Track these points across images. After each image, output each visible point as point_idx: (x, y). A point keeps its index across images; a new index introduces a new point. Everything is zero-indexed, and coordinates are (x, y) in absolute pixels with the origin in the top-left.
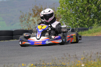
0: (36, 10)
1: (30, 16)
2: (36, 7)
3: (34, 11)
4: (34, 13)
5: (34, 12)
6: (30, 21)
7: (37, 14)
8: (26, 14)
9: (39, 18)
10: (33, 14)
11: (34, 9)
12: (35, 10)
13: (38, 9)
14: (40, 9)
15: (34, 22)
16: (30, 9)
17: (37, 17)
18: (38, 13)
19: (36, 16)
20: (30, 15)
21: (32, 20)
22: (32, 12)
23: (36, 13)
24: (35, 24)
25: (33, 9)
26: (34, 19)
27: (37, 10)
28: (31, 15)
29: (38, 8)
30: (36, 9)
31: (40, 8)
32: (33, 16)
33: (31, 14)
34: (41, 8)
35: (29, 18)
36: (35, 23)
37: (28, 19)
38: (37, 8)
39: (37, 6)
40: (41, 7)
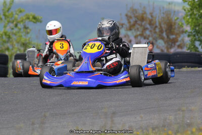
0: (133, 16)
2: (134, 11)
3: (128, 18)
4: (129, 22)
5: (128, 20)
7: (134, 25)
9: (138, 33)
10: (128, 25)
11: (129, 14)
12: (131, 17)
13: (137, 15)
16: (121, 14)
17: (135, 30)
18: (136, 22)
19: (132, 28)
22: (125, 21)
25: (127, 15)
26: (130, 33)
27: (136, 17)
28: (124, 26)
29: (136, 12)
30: (134, 14)
33: (122, 26)
34: (143, 13)
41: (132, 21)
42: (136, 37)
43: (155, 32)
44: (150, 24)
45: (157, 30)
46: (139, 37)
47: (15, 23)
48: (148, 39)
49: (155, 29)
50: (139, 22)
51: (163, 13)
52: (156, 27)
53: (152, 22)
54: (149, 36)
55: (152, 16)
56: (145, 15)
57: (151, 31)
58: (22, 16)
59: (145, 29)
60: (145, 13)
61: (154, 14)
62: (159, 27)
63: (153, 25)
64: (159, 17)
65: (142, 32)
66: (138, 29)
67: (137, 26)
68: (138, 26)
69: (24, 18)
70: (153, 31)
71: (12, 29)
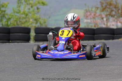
41: (104, 5)
42: (106, 16)
43: (119, 13)
44: (115, 7)
46: (108, 16)
48: (114, 17)
49: (118, 11)
50: (108, 6)
52: (119, 9)
53: (117, 6)
54: (115, 15)
55: (116, 3)
56: (112, 2)
57: (116, 12)
59: (112, 11)
61: (118, 2)
62: (121, 9)
63: (117, 8)
66: (107, 11)
67: (107, 9)
69: (37, 3)
70: (117, 12)
71: (29, 9)
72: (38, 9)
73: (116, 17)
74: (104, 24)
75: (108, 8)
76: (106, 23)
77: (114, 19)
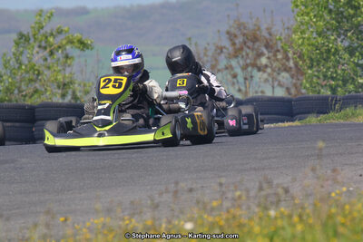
0: (238, 33)
1: (219, 54)
2: (241, 26)
3: (231, 36)
4: (234, 44)
5: (231, 40)
6: (219, 70)
8: (206, 49)
9: (248, 61)
10: (231, 49)
11: (233, 31)
12: (236, 36)
13: (245, 31)
14: (255, 30)
15: (232, 73)
16: (219, 31)
17: (243, 57)
18: (245, 43)
19: (238, 54)
20: (219, 51)
21: (227, 68)
22: (226, 43)
23: (238, 46)
24: (235, 80)
25: (228, 33)
26: (234, 63)
27: (244, 35)
28: (224, 50)
29: (245, 28)
30: (240, 30)
31: (251, 26)
32: (229, 54)
33: (221, 49)
34: (256, 28)
35: (216, 60)
36: (235, 76)
37: (214, 63)
38: (242, 28)
39: (242, 20)
40: (255, 25)
41: (239, 40)
42: (244, 68)
43: (277, 60)
44: (267, 46)
45: (280, 56)
47: (48, 50)
48: (265, 72)
49: (275, 55)
50: (250, 44)
51: (288, 28)
52: (278, 51)
53: (271, 43)
54: (266, 66)
55: (270, 34)
56: (258, 32)
57: (269, 58)
58: (61, 40)
59: (260, 55)
60: (259, 29)
61: (273, 31)
62: (282, 51)
63: (272, 48)
64: (281, 34)
65: (255, 59)
66: (247, 55)
67: (246, 50)
68: (248, 51)
69: (64, 42)
70: (273, 58)
71: (46, 60)
72: (67, 57)
73: (269, 70)
74: (240, 90)
75: (249, 48)
76: (243, 88)
77: (265, 76)
